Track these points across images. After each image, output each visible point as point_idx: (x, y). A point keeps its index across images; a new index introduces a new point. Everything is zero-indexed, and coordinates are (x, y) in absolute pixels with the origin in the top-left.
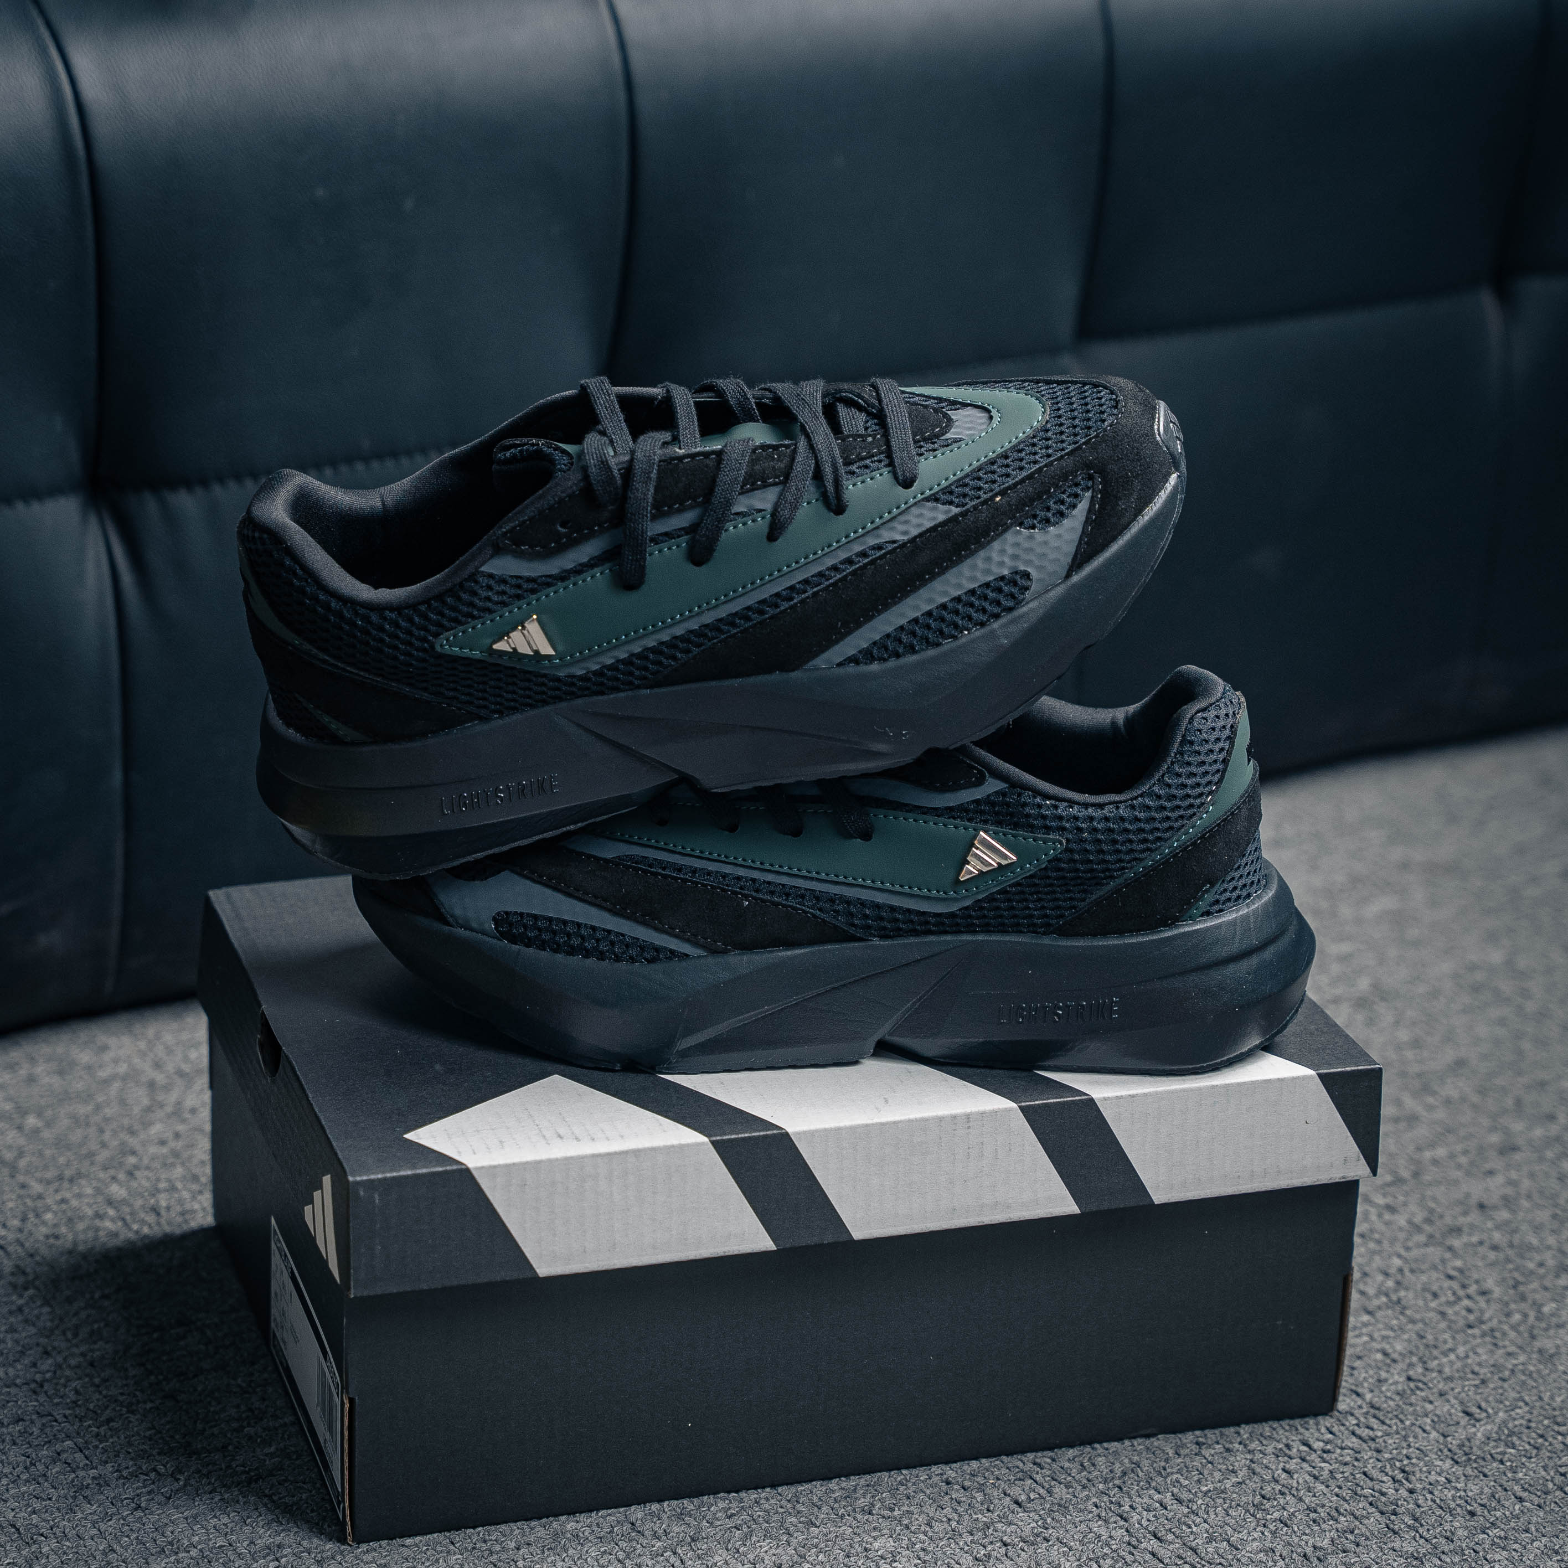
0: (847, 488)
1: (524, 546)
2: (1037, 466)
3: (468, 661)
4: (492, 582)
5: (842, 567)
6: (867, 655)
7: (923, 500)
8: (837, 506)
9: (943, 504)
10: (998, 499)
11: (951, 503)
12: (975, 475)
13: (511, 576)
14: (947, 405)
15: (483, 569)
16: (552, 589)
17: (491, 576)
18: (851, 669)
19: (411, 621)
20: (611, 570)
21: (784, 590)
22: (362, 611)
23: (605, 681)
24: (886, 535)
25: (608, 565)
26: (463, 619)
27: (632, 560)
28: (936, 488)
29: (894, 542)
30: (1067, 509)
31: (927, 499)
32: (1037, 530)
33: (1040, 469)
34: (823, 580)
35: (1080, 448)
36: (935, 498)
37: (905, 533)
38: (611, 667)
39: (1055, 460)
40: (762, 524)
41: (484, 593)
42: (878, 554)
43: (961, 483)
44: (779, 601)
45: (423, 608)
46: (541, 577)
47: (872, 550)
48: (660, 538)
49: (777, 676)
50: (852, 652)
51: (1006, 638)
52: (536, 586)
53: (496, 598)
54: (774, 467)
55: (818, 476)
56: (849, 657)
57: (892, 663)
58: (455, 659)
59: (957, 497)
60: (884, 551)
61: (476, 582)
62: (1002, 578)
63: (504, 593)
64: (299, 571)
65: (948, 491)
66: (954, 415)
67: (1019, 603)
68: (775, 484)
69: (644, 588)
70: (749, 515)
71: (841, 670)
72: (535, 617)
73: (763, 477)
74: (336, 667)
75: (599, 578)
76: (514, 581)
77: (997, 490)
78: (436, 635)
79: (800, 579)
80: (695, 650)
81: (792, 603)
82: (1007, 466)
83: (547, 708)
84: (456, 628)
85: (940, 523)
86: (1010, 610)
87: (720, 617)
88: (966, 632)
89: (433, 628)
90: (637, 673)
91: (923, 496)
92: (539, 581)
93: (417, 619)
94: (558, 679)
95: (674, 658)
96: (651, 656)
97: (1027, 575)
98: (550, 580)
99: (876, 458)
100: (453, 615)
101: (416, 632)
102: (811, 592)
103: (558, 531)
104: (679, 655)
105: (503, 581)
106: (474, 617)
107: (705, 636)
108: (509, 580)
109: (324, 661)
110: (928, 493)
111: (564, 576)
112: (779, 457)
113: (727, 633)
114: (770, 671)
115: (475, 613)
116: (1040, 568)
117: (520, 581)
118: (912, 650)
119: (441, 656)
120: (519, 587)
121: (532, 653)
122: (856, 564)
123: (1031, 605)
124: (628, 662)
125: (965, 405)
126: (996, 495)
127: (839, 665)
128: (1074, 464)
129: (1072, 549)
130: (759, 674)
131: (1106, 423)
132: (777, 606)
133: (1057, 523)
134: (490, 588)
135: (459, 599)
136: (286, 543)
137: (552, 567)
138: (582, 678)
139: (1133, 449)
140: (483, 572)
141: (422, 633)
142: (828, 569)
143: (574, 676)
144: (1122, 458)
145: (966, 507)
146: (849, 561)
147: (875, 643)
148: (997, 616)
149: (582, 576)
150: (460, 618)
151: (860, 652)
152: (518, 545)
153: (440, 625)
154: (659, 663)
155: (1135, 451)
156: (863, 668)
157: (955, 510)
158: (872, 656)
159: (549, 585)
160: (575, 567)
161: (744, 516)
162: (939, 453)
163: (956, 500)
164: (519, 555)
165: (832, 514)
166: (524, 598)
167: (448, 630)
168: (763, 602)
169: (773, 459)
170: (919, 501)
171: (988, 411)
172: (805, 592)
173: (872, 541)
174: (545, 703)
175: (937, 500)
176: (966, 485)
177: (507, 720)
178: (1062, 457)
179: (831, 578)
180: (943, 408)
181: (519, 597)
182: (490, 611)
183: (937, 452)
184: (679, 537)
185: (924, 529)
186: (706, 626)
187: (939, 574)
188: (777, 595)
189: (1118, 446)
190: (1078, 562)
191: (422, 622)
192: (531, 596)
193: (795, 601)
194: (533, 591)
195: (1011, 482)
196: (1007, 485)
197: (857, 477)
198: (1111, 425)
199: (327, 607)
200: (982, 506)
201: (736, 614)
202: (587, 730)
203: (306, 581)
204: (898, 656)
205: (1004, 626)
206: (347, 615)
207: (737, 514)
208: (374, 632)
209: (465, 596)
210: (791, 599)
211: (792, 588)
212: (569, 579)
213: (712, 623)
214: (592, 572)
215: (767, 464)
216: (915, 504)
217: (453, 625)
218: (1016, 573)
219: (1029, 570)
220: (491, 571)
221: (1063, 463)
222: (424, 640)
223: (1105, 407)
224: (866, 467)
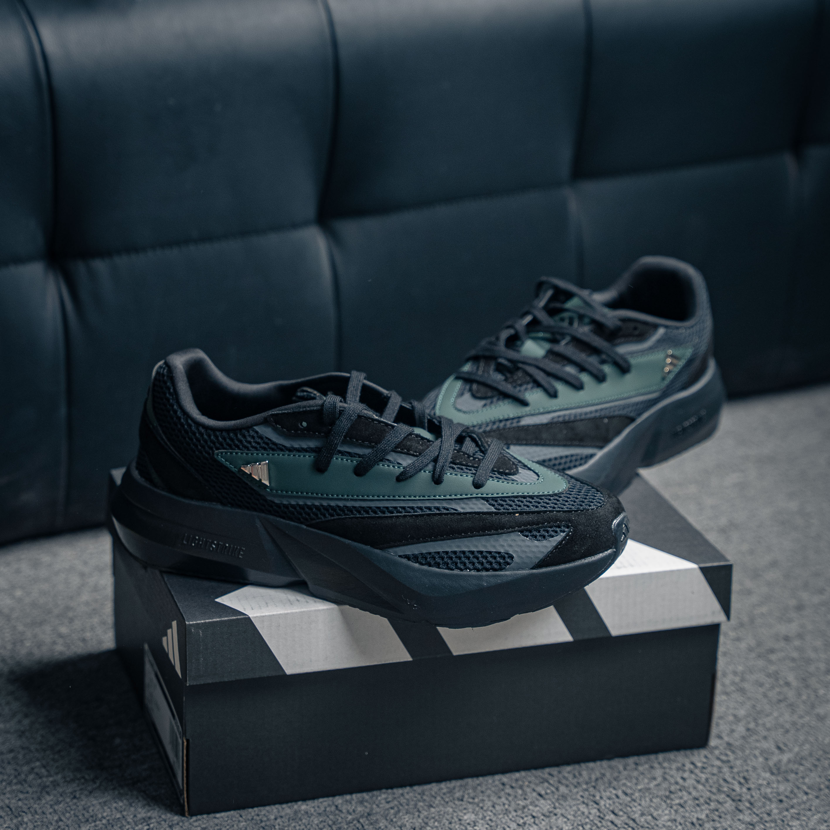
0: (446, 474)
1: (279, 425)
2: (545, 509)
3: (227, 470)
4: (255, 435)
5: (425, 510)
6: (415, 558)
7: (481, 497)
8: (437, 480)
9: (490, 504)
10: (517, 515)
11: (493, 505)
12: (513, 499)
13: (267, 438)
14: (521, 465)
15: (255, 427)
16: (282, 453)
17: (257, 432)
18: (404, 561)
19: (209, 436)
20: (314, 457)
21: (392, 507)
22: (190, 421)
23: (287, 512)
24: (454, 506)
25: (314, 454)
26: (234, 447)
27: (325, 456)
28: (490, 496)
29: (456, 510)
30: (548, 536)
31: (483, 498)
32: (528, 539)
33: (546, 511)
34: (412, 511)
35: (571, 511)
36: (486, 499)
37: (463, 508)
38: (293, 506)
39: (556, 511)
40: (398, 471)
41: (249, 439)
42: (445, 511)
43: (503, 499)
44: (386, 511)
45: (218, 433)
46: (281, 445)
47: (443, 508)
48: (346, 454)
49: (368, 548)
50: (408, 553)
51: (487, 582)
52: (276, 448)
53: (254, 444)
54: (417, 447)
55: (435, 460)
56: (406, 555)
57: (425, 567)
58: (221, 465)
59: (498, 505)
60: (448, 512)
61: (248, 432)
62: (499, 553)
63: (258, 443)
64: (172, 390)
65: (495, 499)
66: (520, 470)
67: (501, 569)
68: (413, 455)
69: (326, 473)
70: (393, 463)
71: (399, 559)
72: (267, 462)
73: (409, 449)
74: (167, 444)
75: (308, 459)
76: (266, 440)
77: (519, 510)
78: (218, 449)
79: (401, 506)
80: (336, 517)
81: (392, 515)
82: (531, 502)
83: (255, 513)
84: (228, 449)
85: (483, 512)
86: (495, 570)
87: (355, 506)
88: (468, 571)
89: (218, 445)
90: (304, 515)
91: (482, 496)
92: (278, 446)
93: (212, 437)
94: (266, 500)
95: (324, 516)
96: (314, 510)
97: (512, 557)
98: (283, 448)
99: (469, 468)
100: (230, 442)
101: (209, 443)
102: (404, 514)
103: (299, 426)
104: (327, 515)
105: (261, 437)
106: (239, 449)
107: (344, 511)
108: (265, 439)
109: (163, 439)
110: (485, 496)
111: (291, 450)
112: (422, 443)
113: (354, 515)
114: (366, 544)
115: (241, 447)
116: (519, 557)
117: (269, 442)
118: (438, 565)
119: (216, 461)
120: (267, 444)
121: (258, 480)
122: (432, 511)
123: (507, 573)
124: (302, 507)
125: (530, 469)
126: (517, 513)
127: (400, 556)
128: (564, 517)
129: (541, 556)
130: (360, 543)
131: (591, 507)
132: (384, 513)
133: (540, 541)
134: (253, 437)
135: (236, 436)
136: (173, 374)
137: (287, 444)
138: (278, 506)
139: (597, 525)
140: (254, 429)
141: (212, 445)
142: (417, 507)
143: (274, 502)
144: (588, 526)
145: (500, 511)
146: (429, 508)
147: (422, 554)
148: (487, 570)
149: (300, 454)
150: (233, 445)
151: (413, 555)
152: (276, 424)
153: (221, 444)
154: (316, 515)
155: (597, 526)
156: (411, 563)
157: (493, 509)
158: (418, 560)
159: (282, 450)
160: (298, 448)
161: (390, 463)
162: (501, 481)
163: (496, 506)
164: (275, 429)
165: (433, 483)
166: (267, 451)
167: (224, 449)
168: (379, 508)
169: (419, 443)
170: (478, 497)
171: (538, 476)
172: (401, 512)
173: (446, 505)
174: (255, 510)
175: (487, 501)
176: (505, 501)
177: (233, 509)
178: (560, 511)
179: (417, 512)
180: (518, 465)
181: (265, 449)
182: (248, 449)
183: (500, 480)
184: (355, 457)
185: (473, 511)
186: (347, 507)
187: (470, 537)
188: (387, 508)
189: (590, 520)
190: (540, 565)
191: (214, 439)
192: (271, 452)
193: (394, 515)
194: (273, 450)
195: (528, 509)
196: (525, 510)
197: (455, 471)
198: (592, 509)
199: (175, 412)
200: (508, 514)
201: (363, 508)
202: (268, 533)
203: (173, 396)
204: (430, 565)
205: (487, 576)
206: (182, 420)
207: (388, 460)
208: (190, 434)
209: (239, 436)
210: (392, 513)
211: (396, 508)
212: (293, 452)
213: (350, 507)
214: (305, 454)
215: (414, 444)
216: (476, 498)
217: (228, 447)
218: (507, 554)
219: (514, 555)
220: (258, 430)
221: (559, 514)
222: (211, 448)
223: (595, 501)
224: (462, 469)
